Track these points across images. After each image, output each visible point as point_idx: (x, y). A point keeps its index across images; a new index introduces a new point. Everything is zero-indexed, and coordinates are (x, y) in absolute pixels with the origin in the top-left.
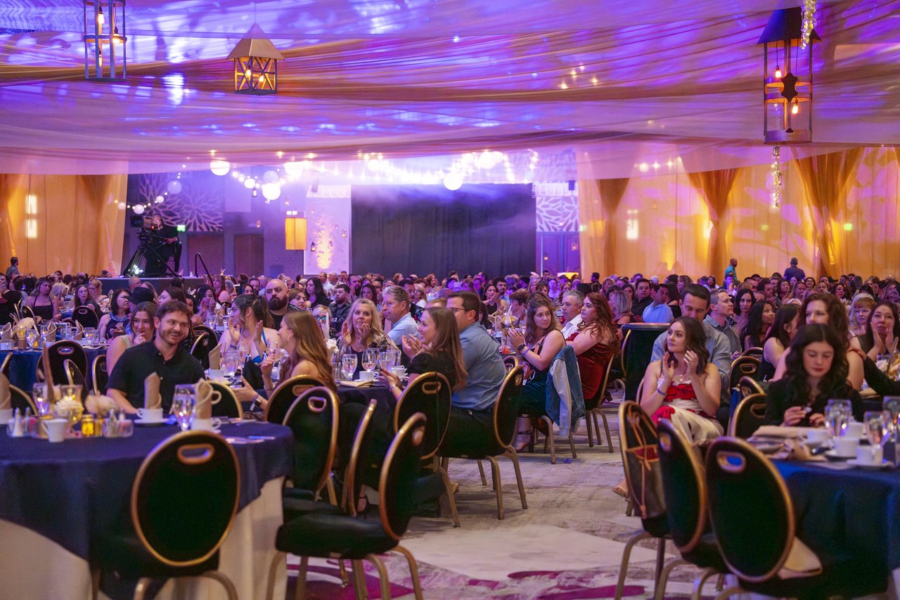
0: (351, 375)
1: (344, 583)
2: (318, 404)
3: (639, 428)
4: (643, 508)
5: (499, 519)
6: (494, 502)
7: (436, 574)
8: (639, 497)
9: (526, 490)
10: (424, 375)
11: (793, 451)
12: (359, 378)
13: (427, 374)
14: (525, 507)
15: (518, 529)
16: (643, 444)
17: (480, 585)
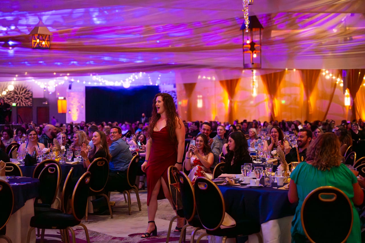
0: (70, 160)
1: (62, 240)
2: (52, 170)
3: (176, 176)
4: (176, 206)
5: (129, 215)
6: (127, 209)
7: (100, 236)
8: (175, 202)
9: (141, 204)
10: (98, 158)
11: (228, 182)
12: (73, 161)
13: (99, 158)
14: (140, 210)
15: (136, 218)
16: (177, 182)
17: (117, 239)
